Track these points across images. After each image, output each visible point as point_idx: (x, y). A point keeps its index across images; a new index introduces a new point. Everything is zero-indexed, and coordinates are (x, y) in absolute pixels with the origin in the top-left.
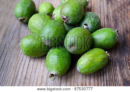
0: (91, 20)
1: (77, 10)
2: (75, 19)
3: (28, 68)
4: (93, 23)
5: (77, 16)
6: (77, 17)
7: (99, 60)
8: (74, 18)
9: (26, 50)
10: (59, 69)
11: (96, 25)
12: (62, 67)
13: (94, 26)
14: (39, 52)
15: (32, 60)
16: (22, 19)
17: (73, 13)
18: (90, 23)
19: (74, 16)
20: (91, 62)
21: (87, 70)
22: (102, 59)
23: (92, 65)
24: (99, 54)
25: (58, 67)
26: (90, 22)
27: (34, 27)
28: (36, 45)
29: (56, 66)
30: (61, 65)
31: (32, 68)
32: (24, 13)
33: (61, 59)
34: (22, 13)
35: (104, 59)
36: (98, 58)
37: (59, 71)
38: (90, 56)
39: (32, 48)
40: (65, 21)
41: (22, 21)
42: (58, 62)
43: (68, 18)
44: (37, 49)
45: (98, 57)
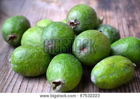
0: (107, 28)
1: (88, 13)
2: (86, 24)
3: (19, 89)
4: (110, 32)
5: (89, 20)
6: (89, 22)
7: (121, 65)
8: (85, 22)
9: (19, 62)
10: (67, 74)
11: (114, 34)
12: (70, 72)
13: (111, 36)
14: (37, 65)
15: (26, 81)
16: (13, 36)
17: (83, 15)
18: (106, 32)
19: (85, 19)
20: (110, 66)
21: (106, 77)
22: (126, 64)
23: (113, 71)
24: (121, 59)
25: (66, 72)
26: (106, 30)
27: (30, 39)
28: (33, 54)
29: (63, 71)
30: (69, 69)
31: (26, 89)
32: (16, 29)
33: (70, 63)
34: (13, 28)
35: (128, 65)
36: (120, 63)
37: (66, 79)
38: (109, 60)
39: (29, 58)
40: (73, 27)
41: (11, 40)
42: (66, 65)
43: (77, 22)
44: (34, 60)
45: (119, 61)
